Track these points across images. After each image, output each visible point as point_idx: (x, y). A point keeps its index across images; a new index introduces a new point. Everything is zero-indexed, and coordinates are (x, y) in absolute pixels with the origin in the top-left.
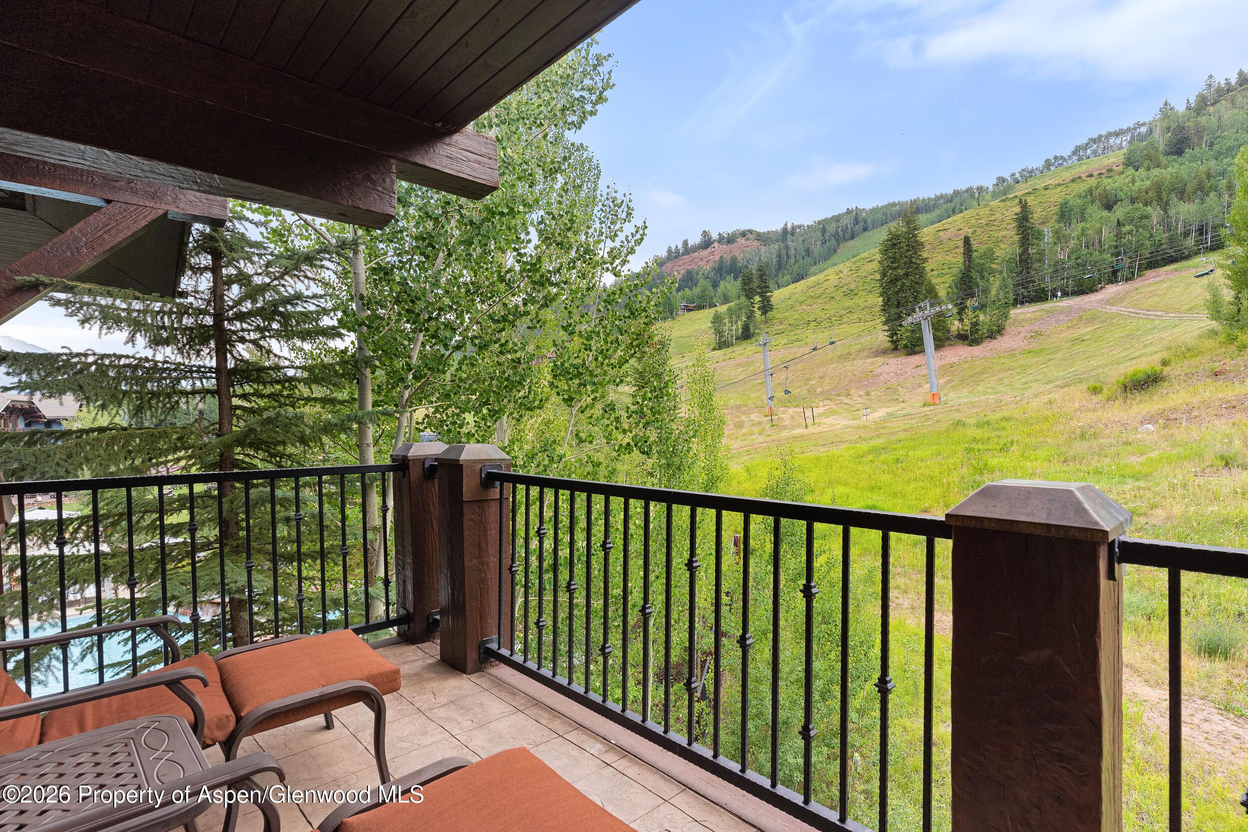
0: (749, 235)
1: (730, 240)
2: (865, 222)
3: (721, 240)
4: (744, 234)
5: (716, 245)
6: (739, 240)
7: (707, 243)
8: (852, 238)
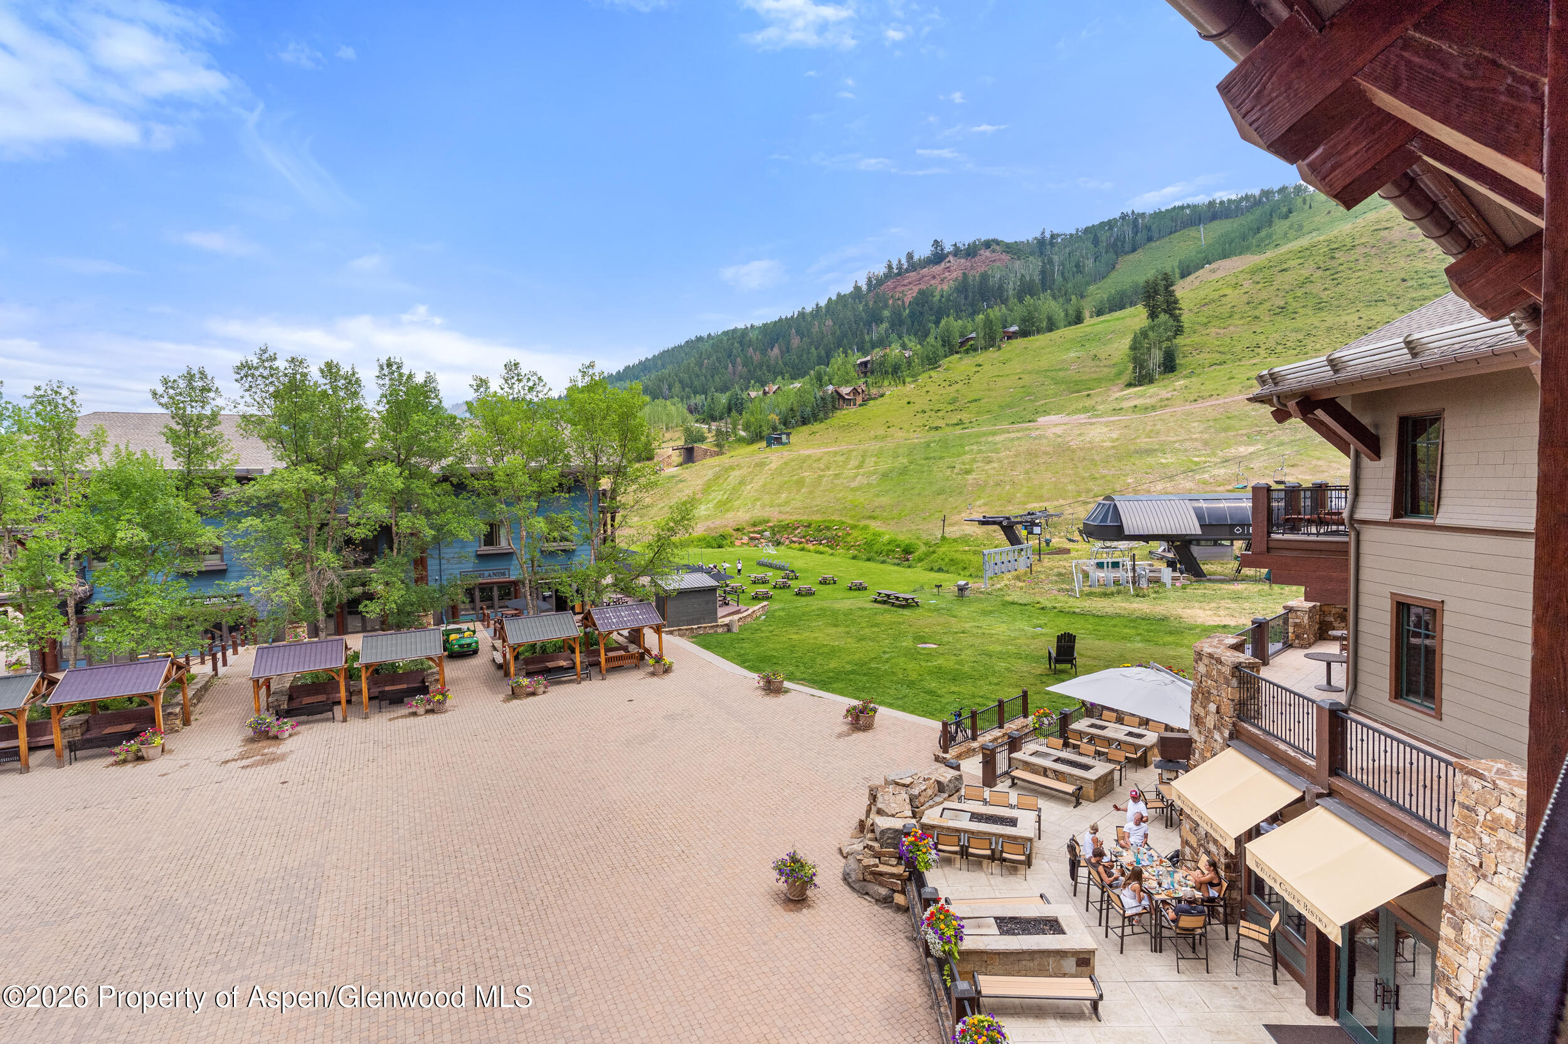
0: (994, 246)
1: (971, 252)
2: (1149, 229)
3: (957, 252)
4: (987, 244)
5: (951, 258)
6: (982, 252)
7: (938, 257)
8: (1134, 250)
